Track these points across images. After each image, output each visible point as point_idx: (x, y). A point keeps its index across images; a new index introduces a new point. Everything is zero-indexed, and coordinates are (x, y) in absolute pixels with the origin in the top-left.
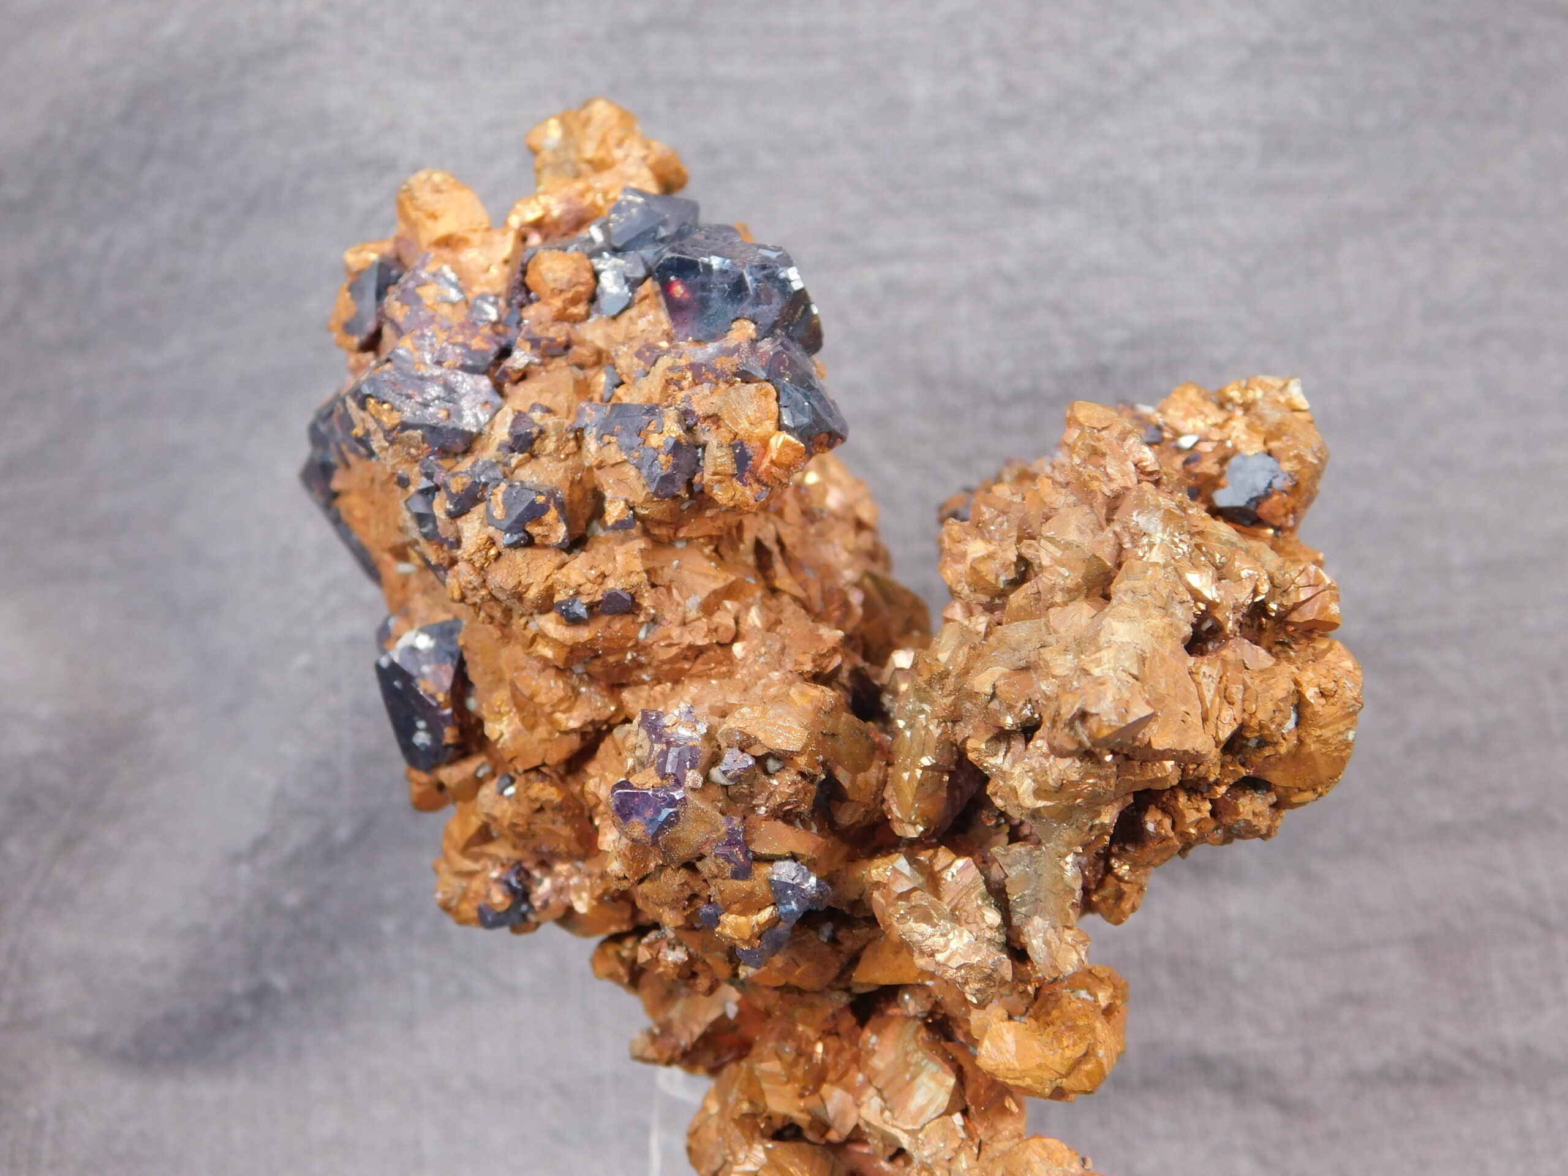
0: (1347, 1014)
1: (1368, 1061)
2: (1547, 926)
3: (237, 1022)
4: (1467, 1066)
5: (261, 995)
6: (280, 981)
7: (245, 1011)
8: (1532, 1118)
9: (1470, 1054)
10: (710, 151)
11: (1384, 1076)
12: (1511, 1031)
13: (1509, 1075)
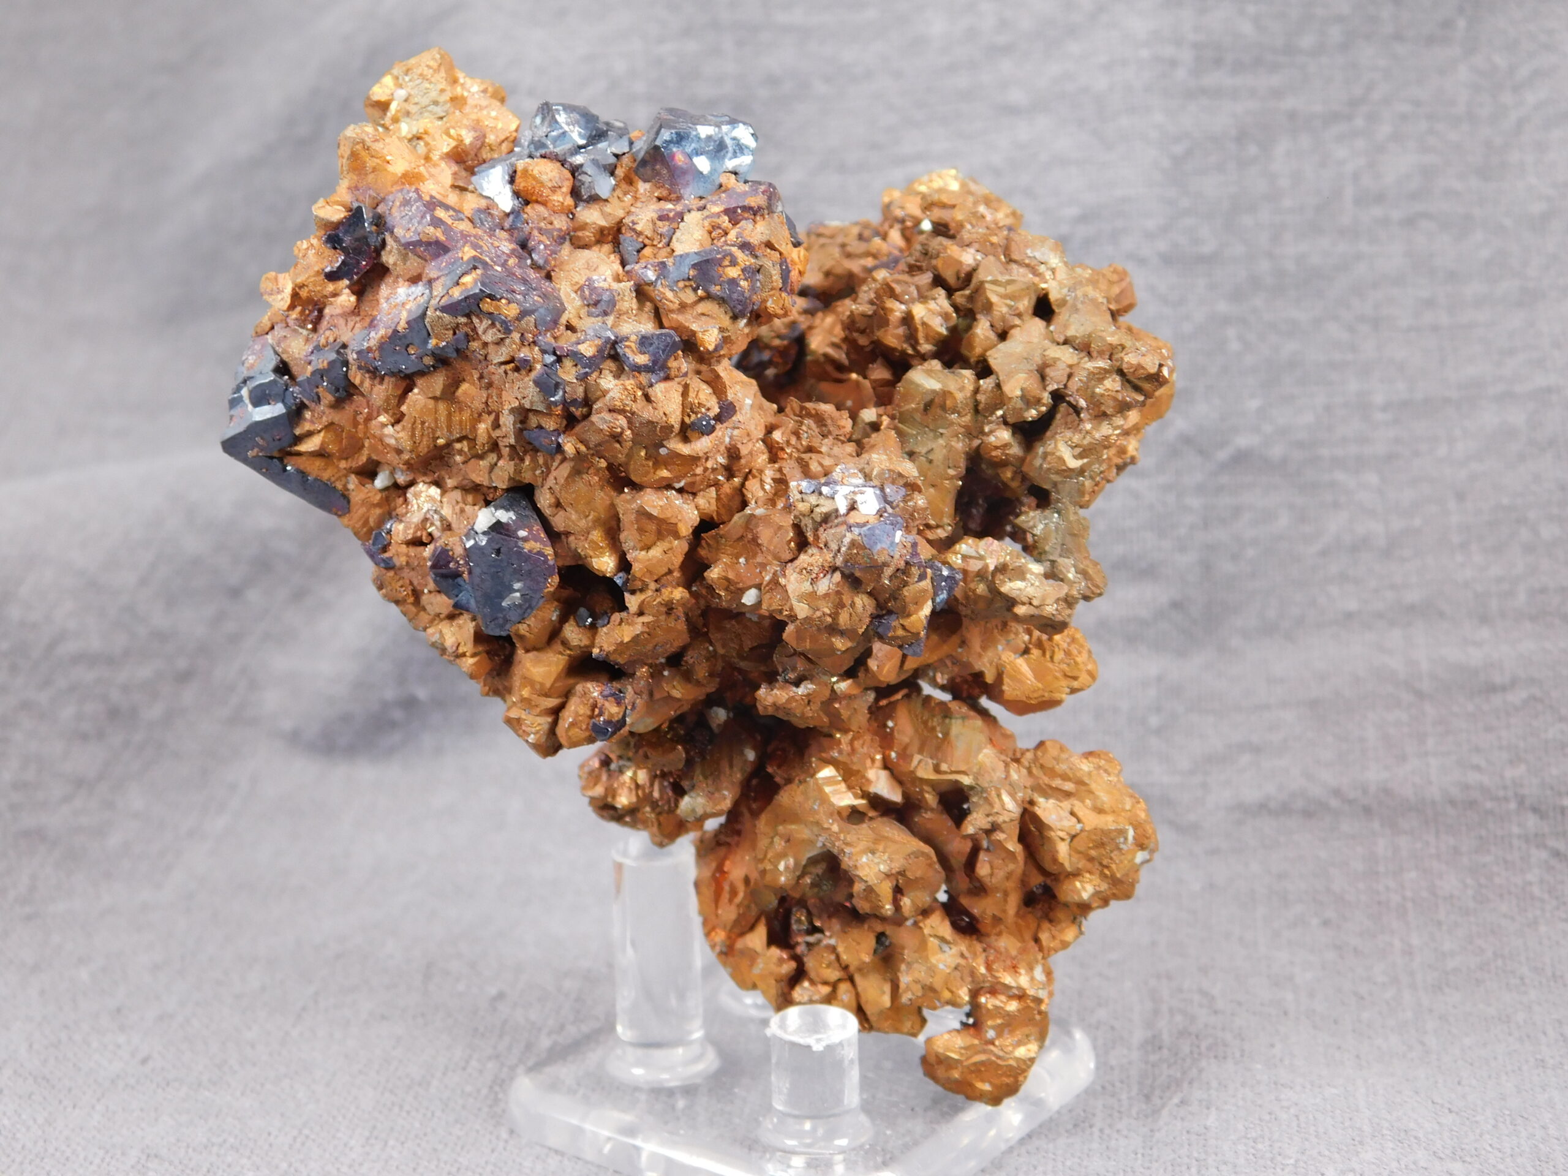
0: (1245, 759)
1: (1251, 795)
2: (1420, 695)
3: (393, 725)
4: (1334, 803)
5: (410, 704)
6: (422, 693)
7: (398, 714)
8: (1382, 846)
9: (1337, 793)
10: (772, 80)
11: (1263, 808)
12: (1374, 775)
13: (1367, 811)
